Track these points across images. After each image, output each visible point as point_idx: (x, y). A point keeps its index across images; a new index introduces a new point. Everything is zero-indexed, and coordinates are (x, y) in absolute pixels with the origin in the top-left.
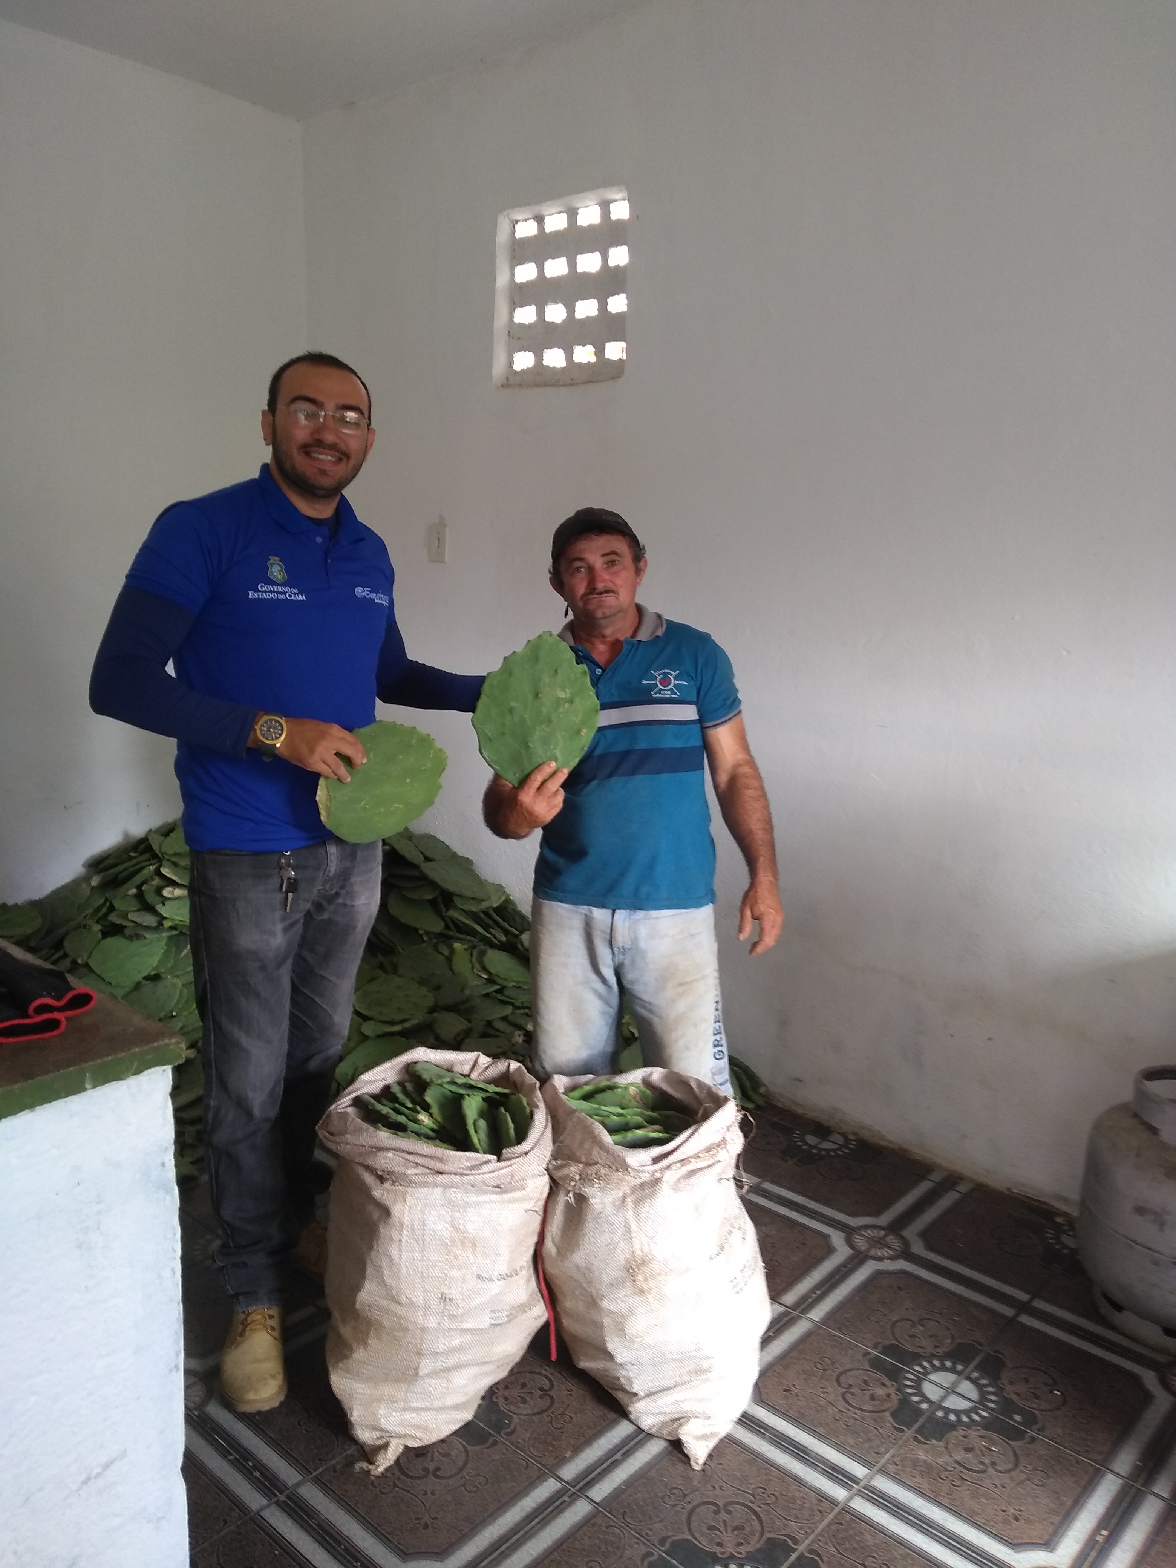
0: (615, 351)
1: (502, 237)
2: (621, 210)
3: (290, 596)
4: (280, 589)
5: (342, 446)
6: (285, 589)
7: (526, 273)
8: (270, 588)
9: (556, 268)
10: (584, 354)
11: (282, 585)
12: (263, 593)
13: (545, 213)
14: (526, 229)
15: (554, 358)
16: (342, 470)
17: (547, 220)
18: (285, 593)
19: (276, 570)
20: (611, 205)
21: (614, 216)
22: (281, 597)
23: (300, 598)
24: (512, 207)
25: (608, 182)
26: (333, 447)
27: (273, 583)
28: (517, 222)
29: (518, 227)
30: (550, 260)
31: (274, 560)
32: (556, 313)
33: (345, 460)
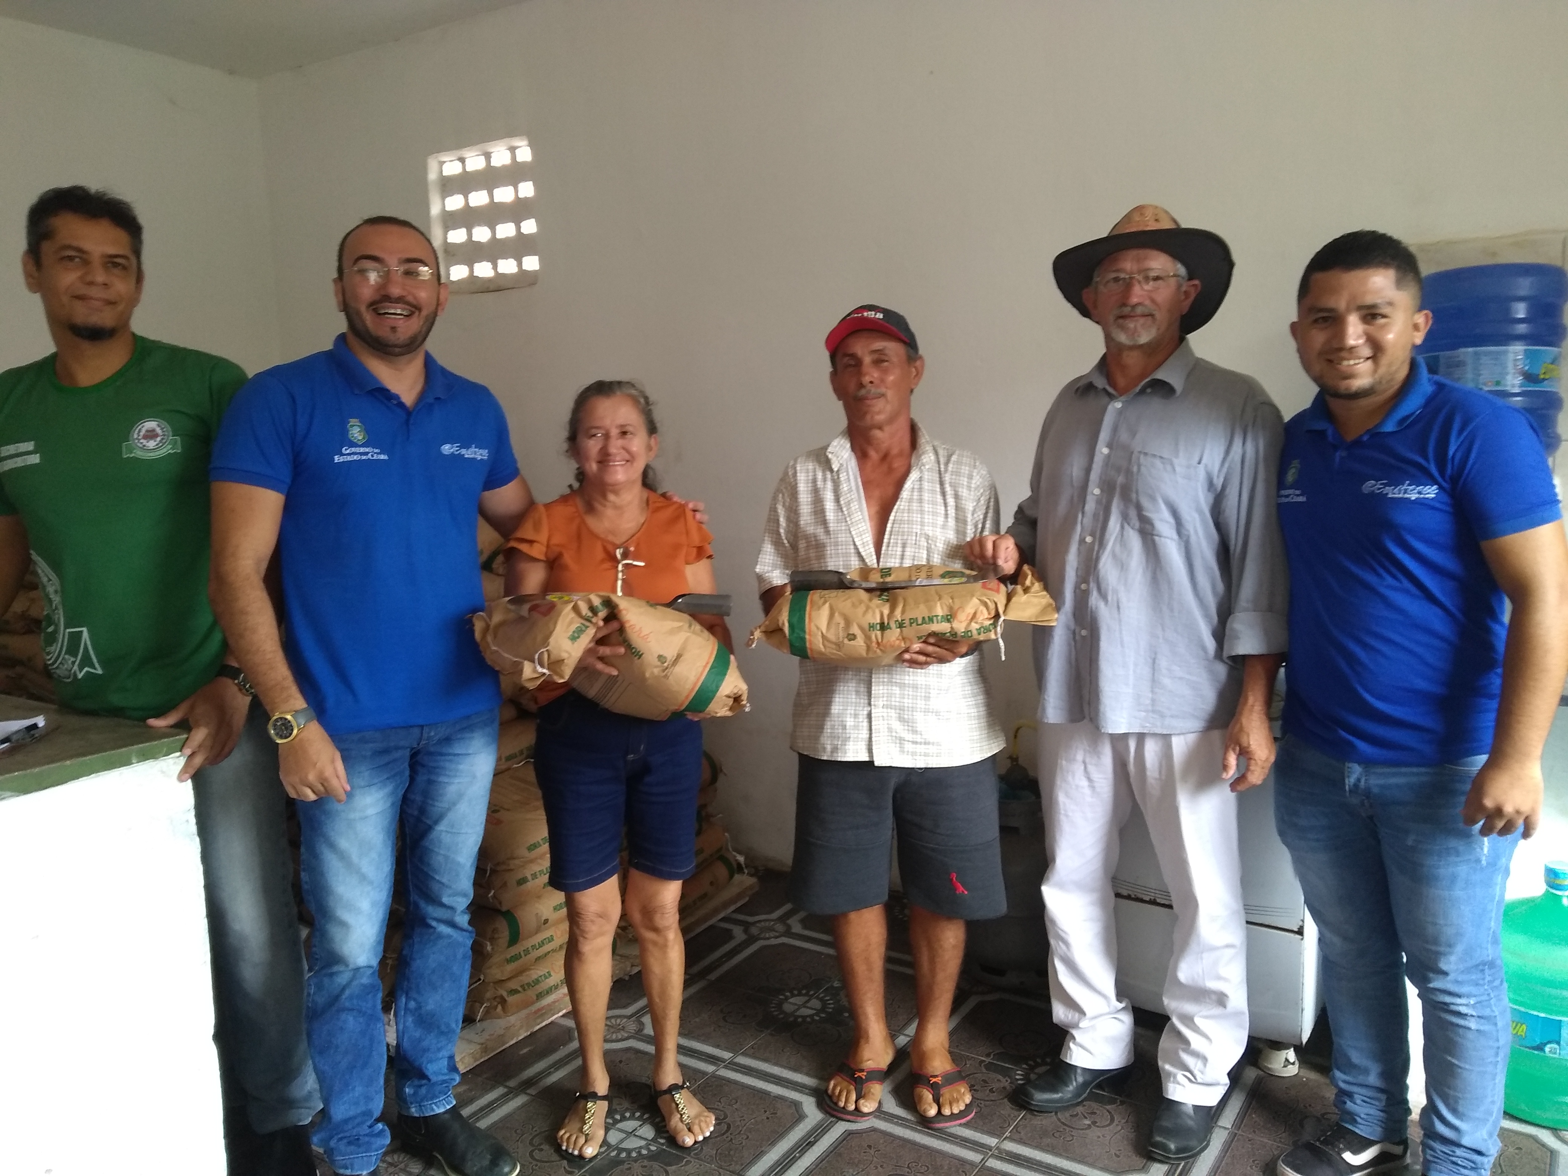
0: (531, 263)
1: (432, 176)
2: (525, 154)
3: (372, 456)
4: (362, 450)
5: (410, 298)
6: (367, 450)
7: (455, 203)
8: (353, 450)
9: (479, 199)
10: (508, 266)
11: (362, 446)
12: (345, 456)
13: (465, 156)
14: (452, 168)
15: (483, 270)
16: (414, 325)
17: (467, 161)
18: (366, 454)
19: (356, 432)
20: (517, 151)
21: (519, 159)
22: (364, 457)
23: (382, 457)
24: (439, 151)
25: (511, 133)
26: (400, 300)
27: (352, 444)
28: (444, 162)
29: (445, 167)
30: (474, 193)
31: (353, 421)
32: (481, 234)
33: (417, 313)
